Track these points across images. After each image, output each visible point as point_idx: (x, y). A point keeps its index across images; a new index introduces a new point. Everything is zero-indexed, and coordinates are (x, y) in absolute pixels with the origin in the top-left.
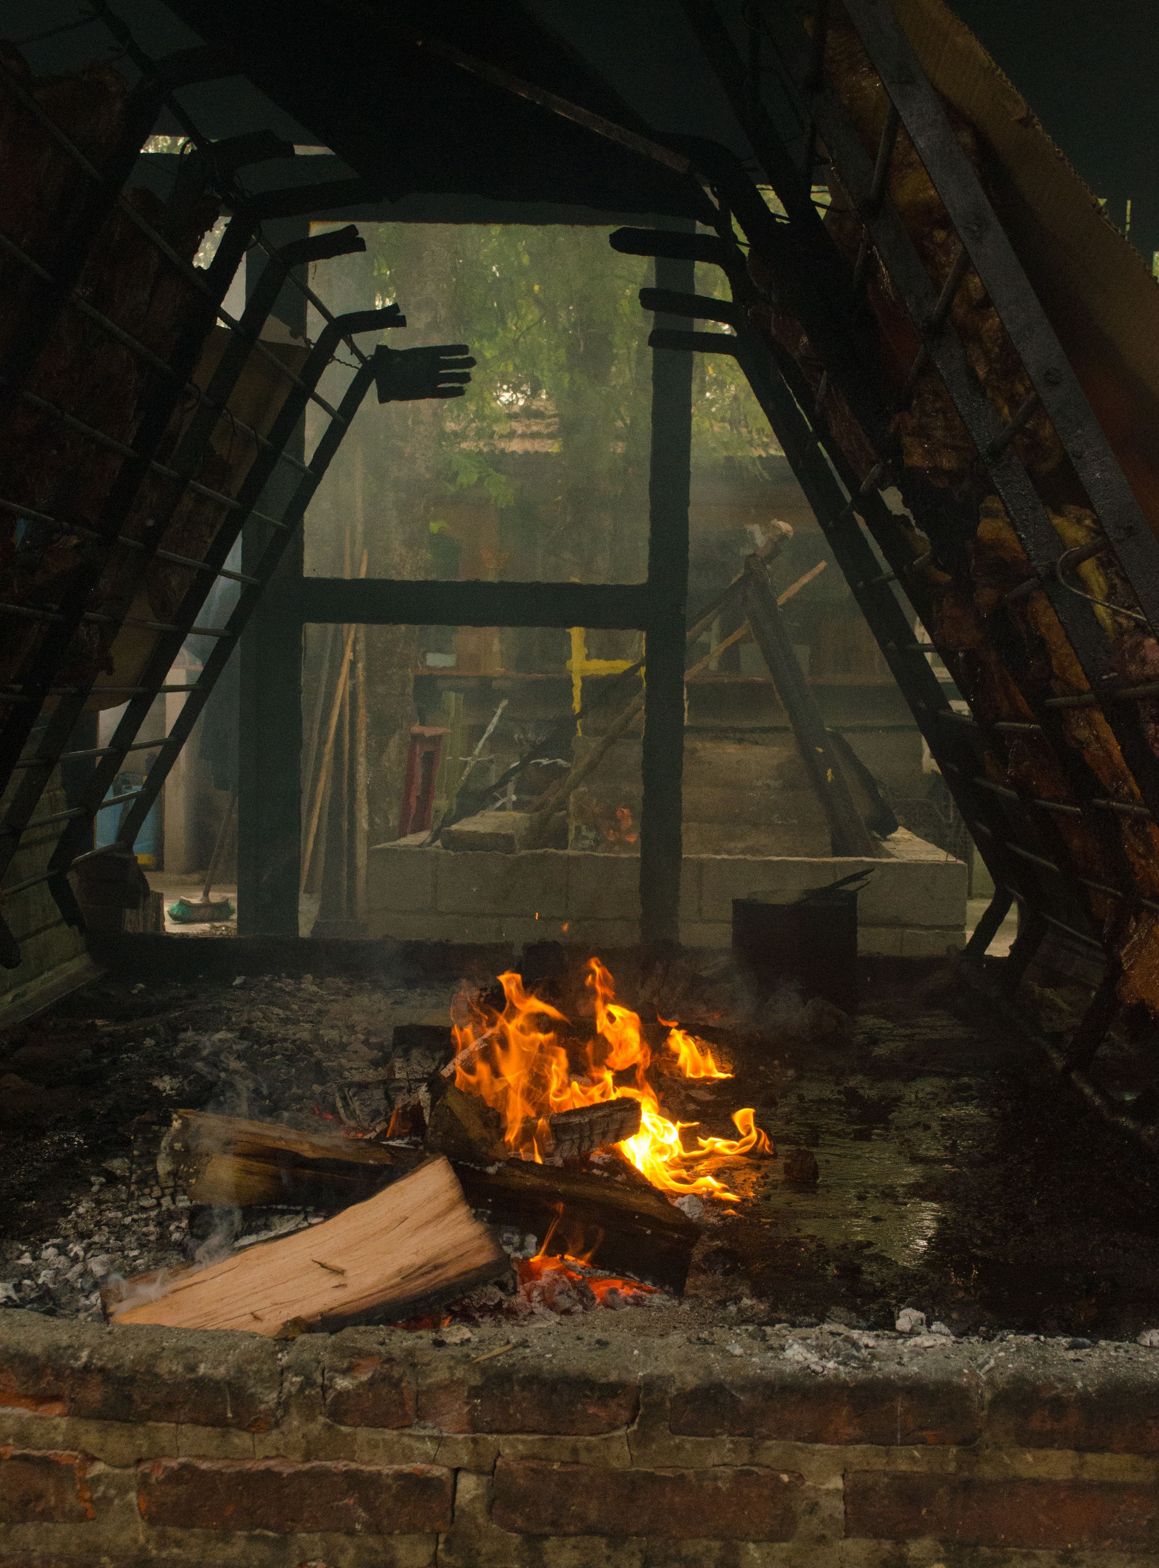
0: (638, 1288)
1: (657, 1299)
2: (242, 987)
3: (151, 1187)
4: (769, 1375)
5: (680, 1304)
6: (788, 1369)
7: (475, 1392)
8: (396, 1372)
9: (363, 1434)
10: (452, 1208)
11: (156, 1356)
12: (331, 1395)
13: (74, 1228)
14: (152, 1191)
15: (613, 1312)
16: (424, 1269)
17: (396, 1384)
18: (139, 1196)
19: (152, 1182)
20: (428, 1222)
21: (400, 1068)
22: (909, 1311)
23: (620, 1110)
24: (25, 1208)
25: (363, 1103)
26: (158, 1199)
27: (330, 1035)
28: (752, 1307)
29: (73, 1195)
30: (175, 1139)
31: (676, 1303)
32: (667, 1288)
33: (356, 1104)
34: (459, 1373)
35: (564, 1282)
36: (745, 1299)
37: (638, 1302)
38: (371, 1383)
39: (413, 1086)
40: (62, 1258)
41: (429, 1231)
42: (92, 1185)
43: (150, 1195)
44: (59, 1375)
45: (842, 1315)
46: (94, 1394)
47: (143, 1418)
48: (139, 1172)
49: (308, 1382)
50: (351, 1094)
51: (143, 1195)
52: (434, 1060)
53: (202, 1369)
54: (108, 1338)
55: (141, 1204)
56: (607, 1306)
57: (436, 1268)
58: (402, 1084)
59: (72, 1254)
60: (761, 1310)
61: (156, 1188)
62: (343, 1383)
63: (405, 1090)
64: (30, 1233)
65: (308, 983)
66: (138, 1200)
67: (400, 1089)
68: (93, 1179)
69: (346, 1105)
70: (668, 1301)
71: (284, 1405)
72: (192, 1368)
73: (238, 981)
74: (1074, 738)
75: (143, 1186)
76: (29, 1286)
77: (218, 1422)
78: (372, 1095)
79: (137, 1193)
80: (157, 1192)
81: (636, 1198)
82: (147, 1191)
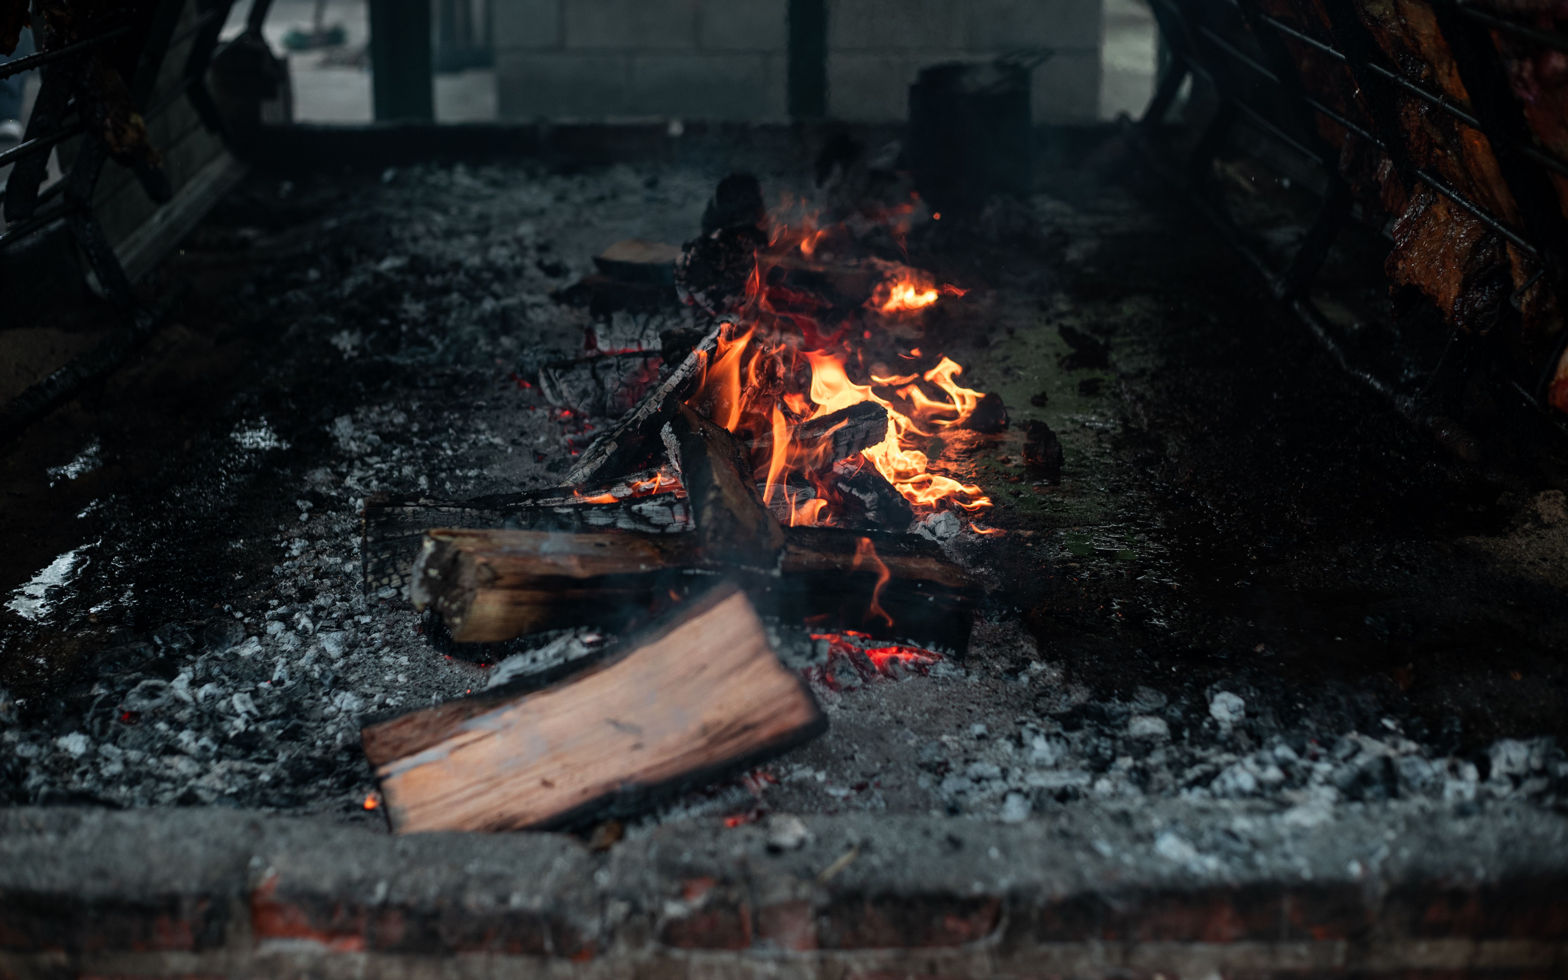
0: (919, 652)
1: (943, 669)
2: (394, 182)
3: (389, 576)
4: (1146, 880)
5: (968, 674)
6: (1165, 870)
7: (821, 912)
8: (734, 895)
9: (698, 958)
10: (756, 654)
11: (461, 888)
12: (660, 923)
13: (294, 586)
14: (390, 581)
15: (895, 684)
16: (733, 731)
17: (734, 908)
18: (377, 588)
19: (391, 571)
20: (730, 672)
21: (602, 337)
22: (1225, 696)
23: (866, 420)
24: (233, 550)
25: (570, 383)
26: (398, 588)
27: (499, 255)
28: (1043, 673)
29: (281, 527)
30: (430, 564)
31: (962, 672)
32: (949, 651)
33: (563, 386)
34: (804, 891)
35: (843, 657)
36: (1034, 662)
37: (921, 669)
38: (707, 909)
39: (621, 363)
40: (291, 635)
41: (733, 680)
42: (300, 512)
43: (389, 585)
44: (354, 911)
45: (1151, 698)
46: (396, 930)
47: (451, 951)
48: (375, 560)
49: (635, 909)
50: (557, 375)
51: (382, 585)
52: (637, 324)
53: (516, 901)
54: (403, 863)
55: (381, 595)
56: (887, 675)
57: (746, 728)
58: (610, 362)
59: (300, 627)
60: (1054, 678)
61: (395, 577)
62: (674, 909)
63: (614, 368)
64: (246, 588)
65: (462, 178)
66: (376, 591)
67: (608, 367)
68: (299, 503)
69: (552, 386)
70: (954, 670)
71: (610, 934)
72: (503, 899)
73: (388, 175)
74: (1367, 13)
75: (379, 576)
76: (266, 689)
77: (536, 952)
78: (580, 375)
79: (374, 584)
80: (396, 581)
81: (916, 563)
82: (385, 581)
